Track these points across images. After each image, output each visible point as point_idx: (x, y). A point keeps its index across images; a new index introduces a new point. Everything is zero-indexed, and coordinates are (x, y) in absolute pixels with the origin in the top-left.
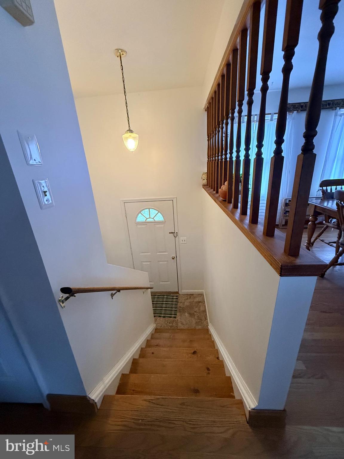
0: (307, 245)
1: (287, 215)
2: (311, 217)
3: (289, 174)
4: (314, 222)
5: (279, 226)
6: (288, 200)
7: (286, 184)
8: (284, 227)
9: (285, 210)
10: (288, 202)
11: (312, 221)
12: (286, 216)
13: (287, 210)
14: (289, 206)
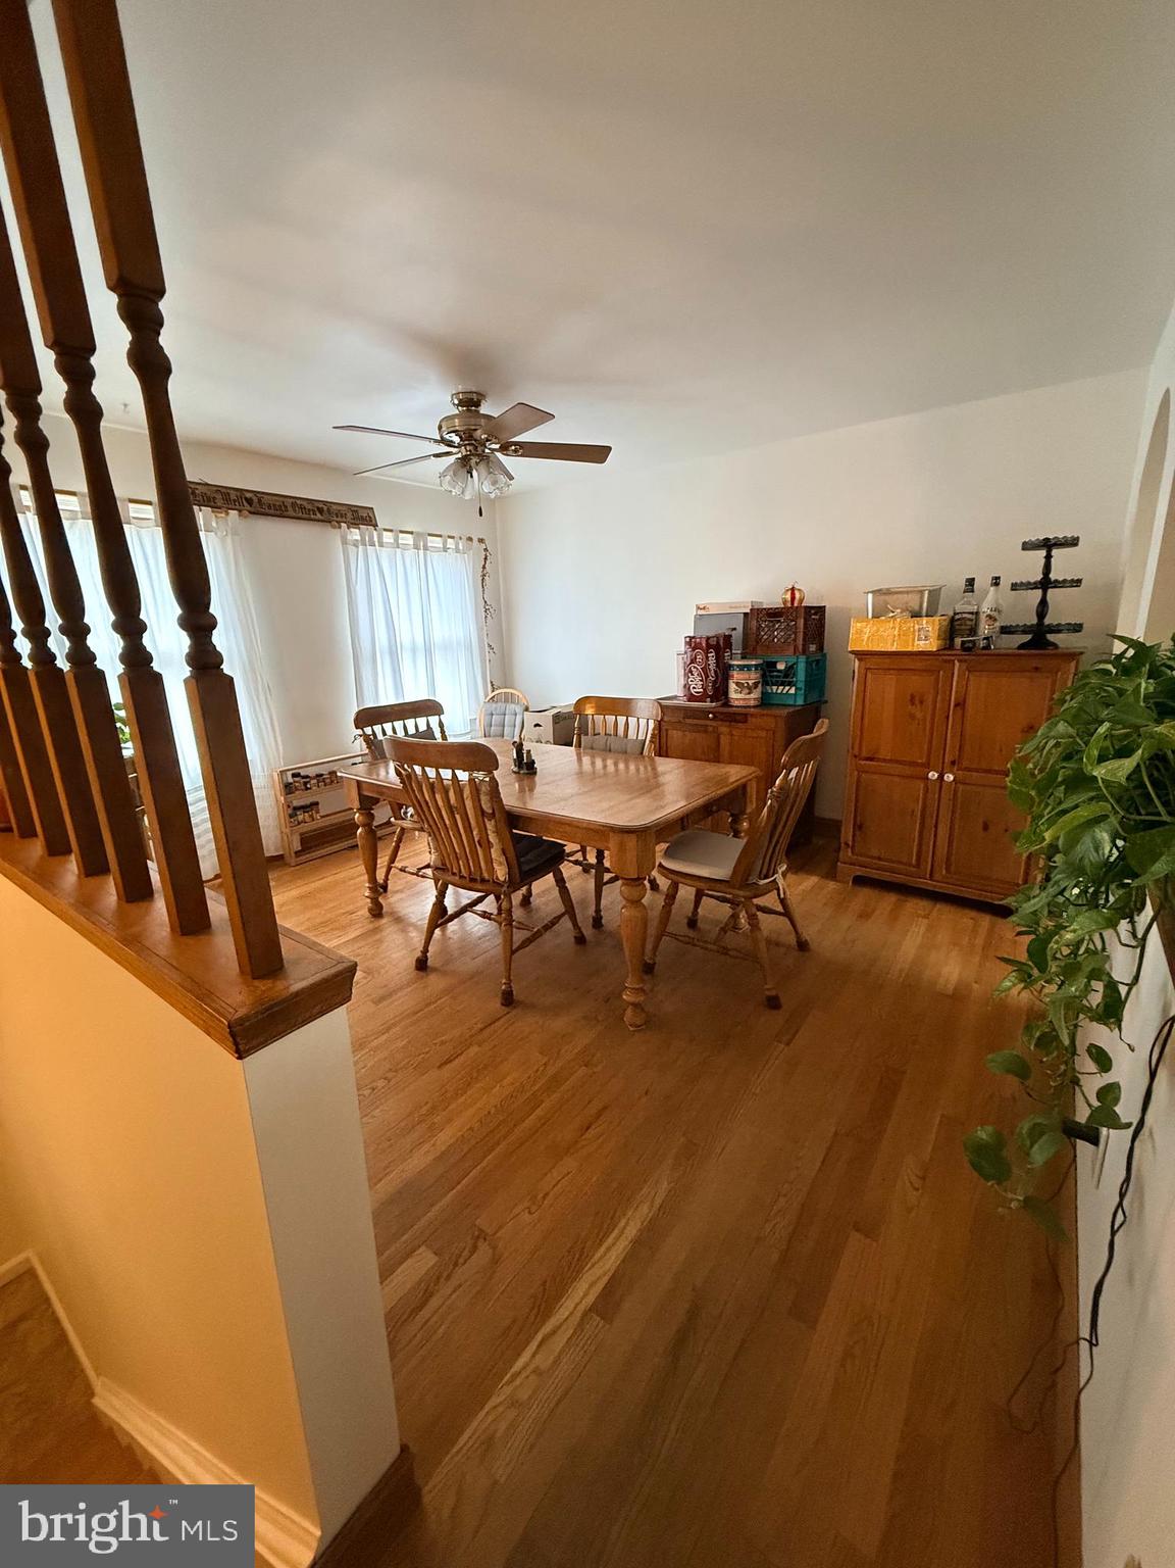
0: (372, 896)
1: (300, 818)
2: (357, 815)
3: (269, 696)
4: (368, 825)
5: (287, 859)
6: (289, 774)
7: (269, 726)
8: (301, 858)
9: (289, 806)
10: (290, 780)
11: (364, 826)
12: (299, 823)
13: (296, 803)
14: (297, 792)
